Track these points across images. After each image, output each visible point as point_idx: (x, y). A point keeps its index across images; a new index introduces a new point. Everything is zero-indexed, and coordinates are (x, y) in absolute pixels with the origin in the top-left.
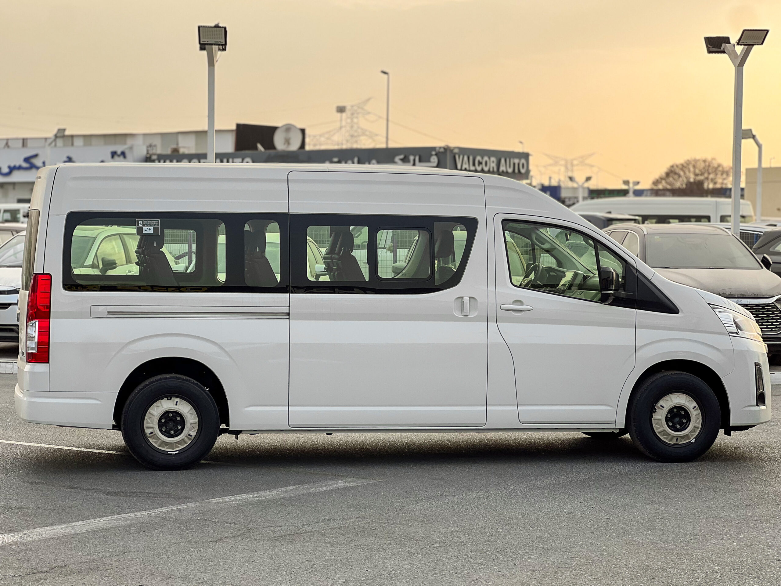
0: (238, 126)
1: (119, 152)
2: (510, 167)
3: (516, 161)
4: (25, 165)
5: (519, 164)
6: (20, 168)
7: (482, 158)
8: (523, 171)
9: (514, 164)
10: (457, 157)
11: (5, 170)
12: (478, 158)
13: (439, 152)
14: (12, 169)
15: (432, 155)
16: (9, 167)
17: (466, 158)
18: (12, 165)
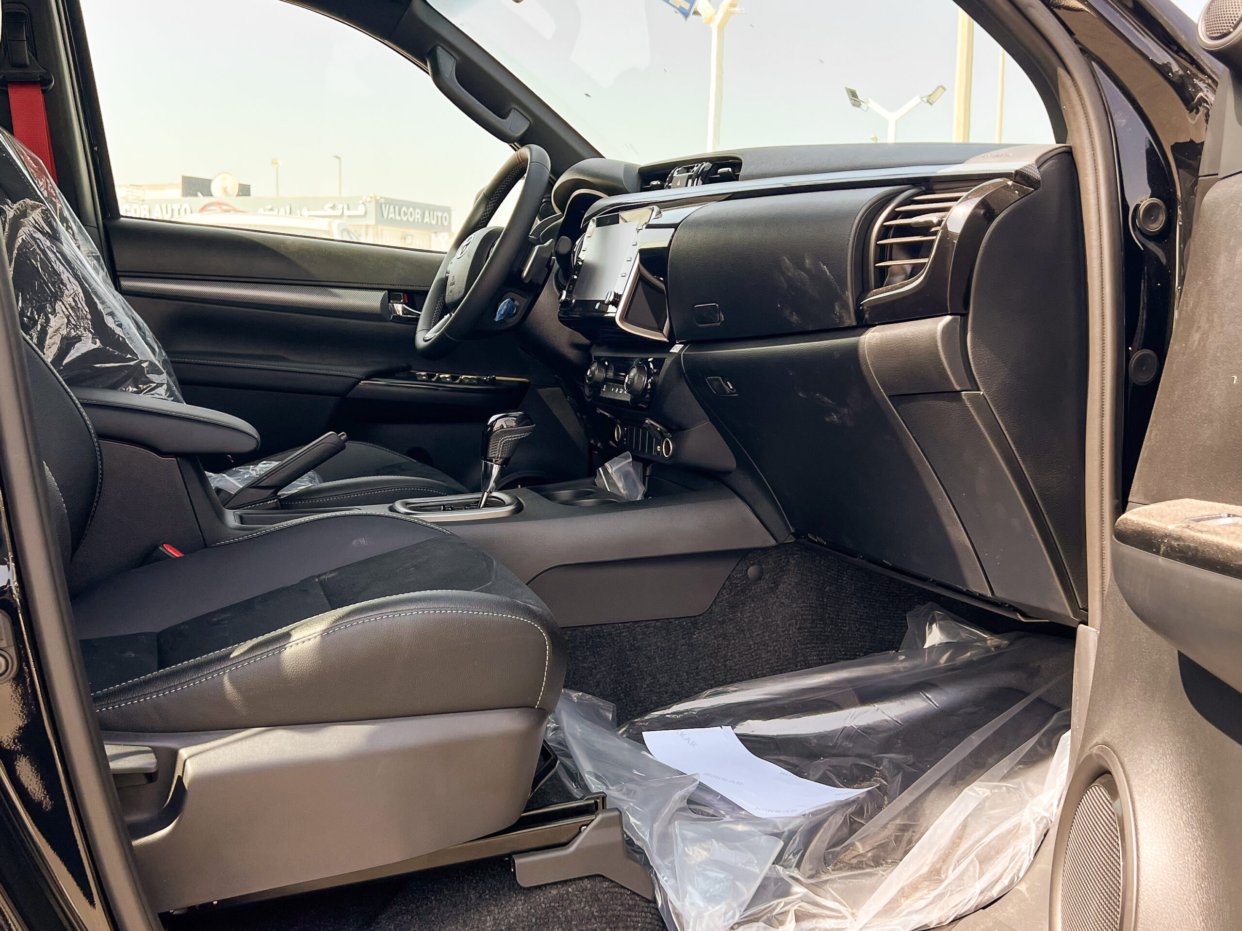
0: (184, 177)
2: (433, 219)
3: (440, 214)
5: (442, 217)
7: (408, 209)
8: (446, 224)
9: (437, 217)
12: (404, 209)
13: (366, 201)
17: (392, 208)
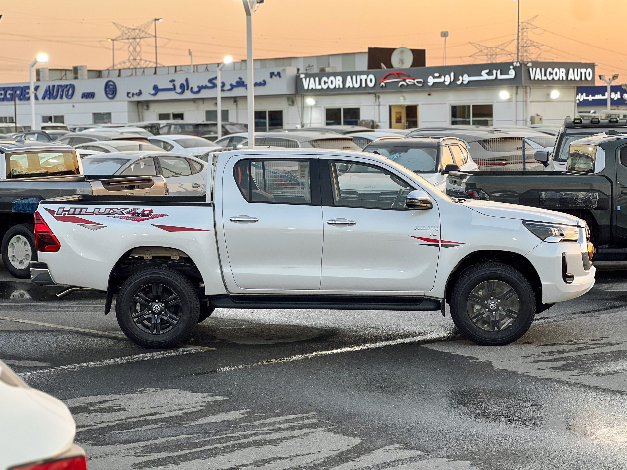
0: (370, 49)
1: (276, 73)
2: (577, 75)
3: (583, 70)
4: (209, 85)
6: (206, 87)
7: (553, 70)
8: (589, 78)
9: (581, 73)
10: (531, 69)
11: (196, 89)
12: (549, 69)
13: (516, 66)
14: (200, 88)
15: (510, 69)
16: (198, 87)
17: (538, 70)
18: (200, 85)
